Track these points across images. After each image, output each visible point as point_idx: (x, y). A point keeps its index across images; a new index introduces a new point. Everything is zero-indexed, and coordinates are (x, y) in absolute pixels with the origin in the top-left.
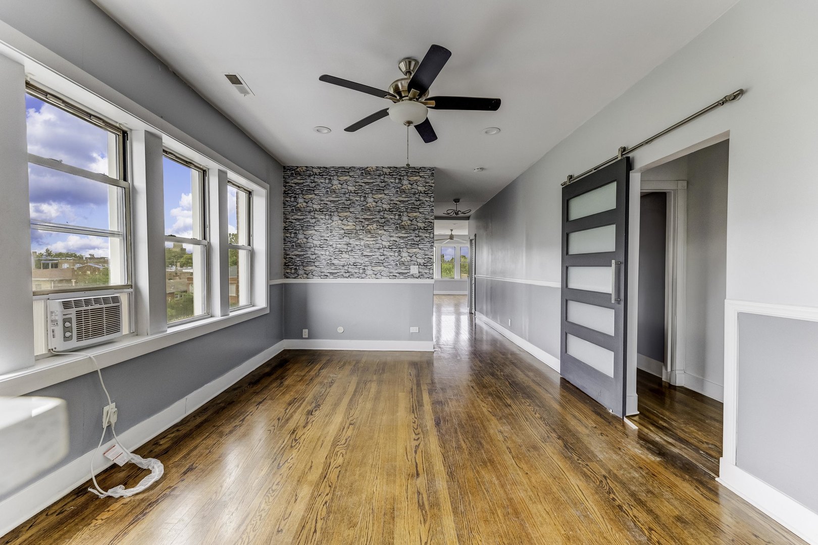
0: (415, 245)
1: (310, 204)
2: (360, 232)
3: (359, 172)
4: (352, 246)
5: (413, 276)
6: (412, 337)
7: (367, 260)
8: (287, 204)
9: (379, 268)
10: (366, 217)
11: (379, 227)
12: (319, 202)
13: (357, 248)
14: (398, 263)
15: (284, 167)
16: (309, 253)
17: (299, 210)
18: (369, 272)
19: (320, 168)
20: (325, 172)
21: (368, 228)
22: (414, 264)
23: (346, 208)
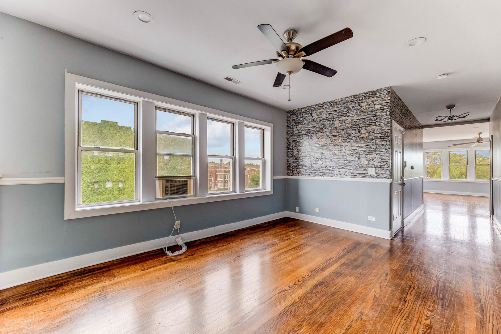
0: (371, 152)
1: (300, 131)
2: (330, 145)
3: (329, 105)
4: (325, 155)
5: (371, 176)
6: (369, 224)
7: (334, 164)
8: (289, 132)
9: (343, 170)
10: (334, 134)
11: (343, 140)
12: (305, 128)
13: (328, 156)
14: (358, 166)
15: (287, 112)
16: (300, 160)
17: (294, 135)
18: (336, 173)
19: (305, 108)
20: (308, 109)
21: (336, 142)
22: (372, 167)
23: (321, 130)
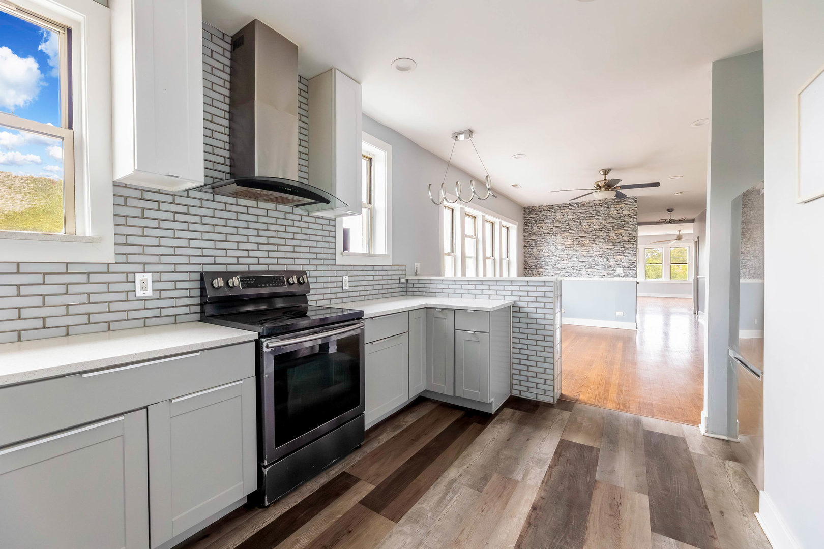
0: (619, 253)
1: (541, 230)
2: (576, 246)
3: (576, 206)
4: (571, 255)
5: (618, 276)
6: (618, 319)
7: (582, 264)
8: (526, 230)
9: (591, 270)
10: (581, 235)
11: (591, 242)
12: (548, 228)
13: (574, 256)
14: (606, 266)
15: (524, 208)
16: (541, 260)
17: (534, 234)
18: (583, 273)
19: (548, 206)
20: (551, 208)
21: (583, 243)
22: (620, 267)
23: (566, 231)
